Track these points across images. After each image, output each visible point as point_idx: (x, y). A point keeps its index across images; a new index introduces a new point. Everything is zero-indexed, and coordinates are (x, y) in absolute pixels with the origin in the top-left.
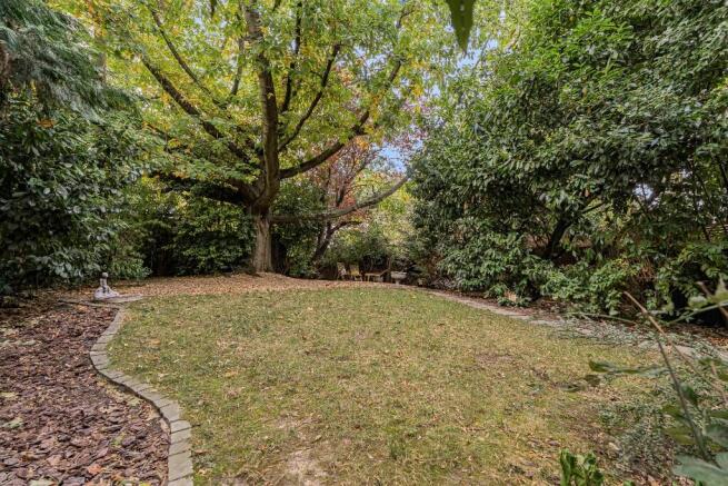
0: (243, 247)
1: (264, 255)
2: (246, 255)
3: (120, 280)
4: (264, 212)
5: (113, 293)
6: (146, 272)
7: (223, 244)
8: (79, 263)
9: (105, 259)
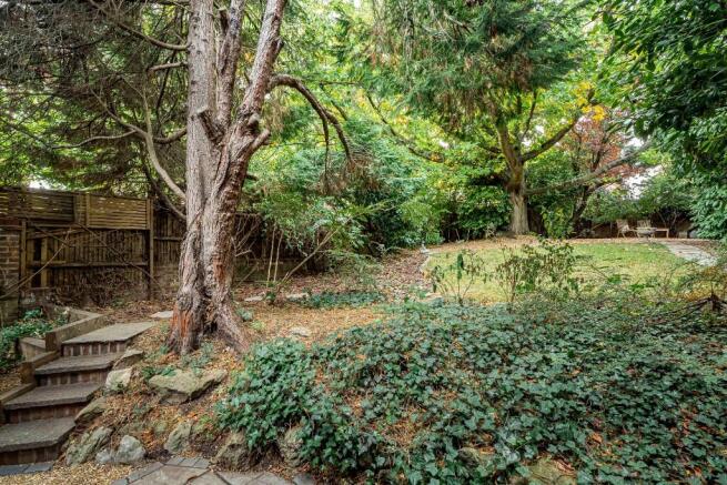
0: (502, 218)
1: (521, 222)
2: (505, 224)
3: (431, 244)
4: (517, 190)
5: (427, 250)
6: (442, 239)
7: (488, 217)
8: (413, 237)
9: (423, 234)
